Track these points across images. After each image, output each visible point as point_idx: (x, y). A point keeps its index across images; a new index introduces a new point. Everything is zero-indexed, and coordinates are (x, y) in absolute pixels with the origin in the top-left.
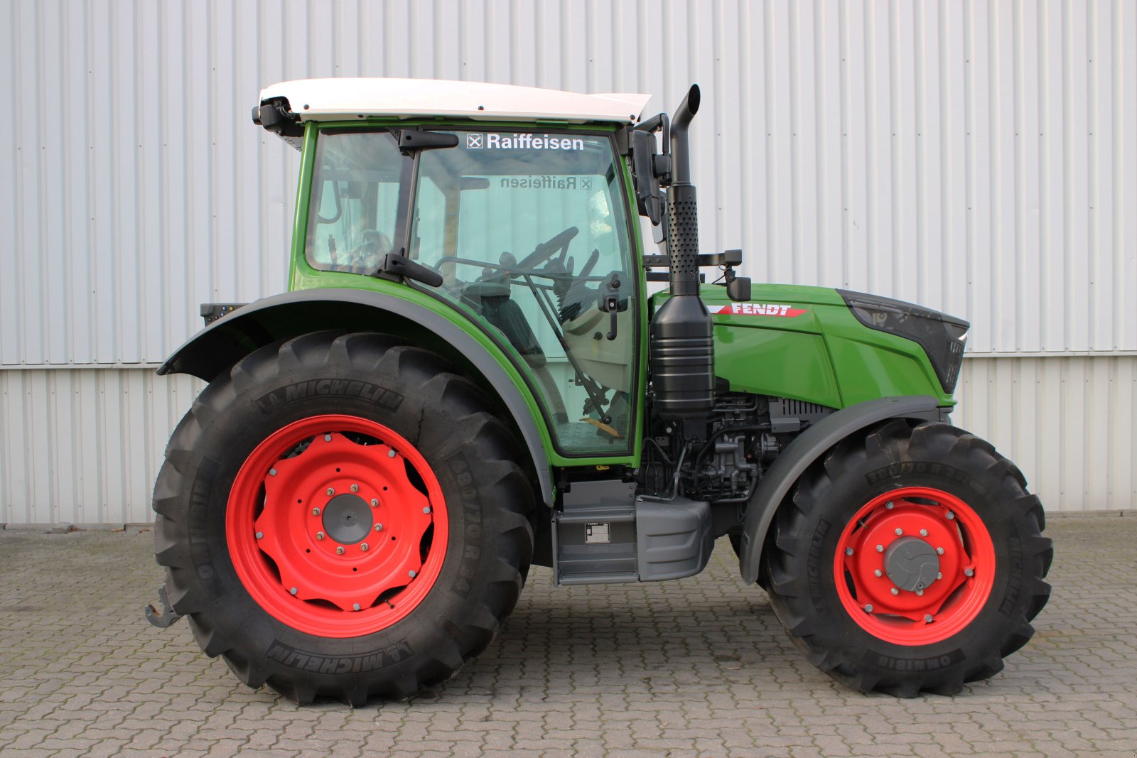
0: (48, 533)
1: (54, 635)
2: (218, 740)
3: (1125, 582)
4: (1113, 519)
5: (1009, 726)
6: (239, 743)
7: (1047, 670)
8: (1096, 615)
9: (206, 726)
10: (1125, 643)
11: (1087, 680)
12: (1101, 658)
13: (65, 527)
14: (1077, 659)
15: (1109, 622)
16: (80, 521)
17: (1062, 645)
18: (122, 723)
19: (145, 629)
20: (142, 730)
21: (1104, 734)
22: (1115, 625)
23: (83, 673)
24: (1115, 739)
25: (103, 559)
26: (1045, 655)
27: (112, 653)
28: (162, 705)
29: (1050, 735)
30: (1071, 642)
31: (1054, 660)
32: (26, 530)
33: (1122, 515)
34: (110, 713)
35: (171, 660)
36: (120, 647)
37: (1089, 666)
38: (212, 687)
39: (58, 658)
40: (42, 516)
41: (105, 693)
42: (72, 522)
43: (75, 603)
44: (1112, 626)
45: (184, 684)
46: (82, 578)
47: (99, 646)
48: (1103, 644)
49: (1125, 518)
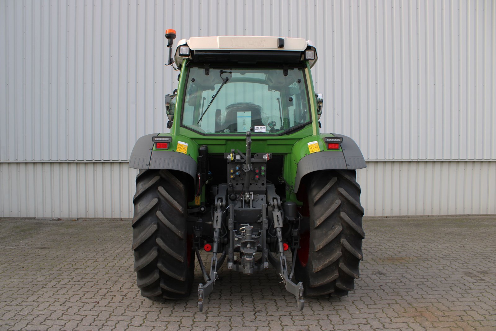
0: (51, 221)
1: (55, 257)
2: (115, 296)
3: (430, 240)
4: (425, 218)
5: (393, 290)
6: (123, 297)
7: (405, 271)
8: (421, 252)
9: (111, 291)
10: (431, 261)
11: (419, 274)
12: (423, 266)
13: (57, 219)
14: (415, 267)
15: (426, 254)
16: (62, 217)
17: (410, 262)
18: (80, 289)
19: (87, 256)
20: (88, 292)
21: (426, 293)
22: (428, 255)
23: (66, 271)
24: (429, 295)
25: (70, 231)
26: (404, 265)
27: (76, 264)
28: (95, 283)
29: (407, 293)
30: (413, 261)
31: (408, 267)
32: (43, 220)
33: (428, 217)
34: (76, 285)
35: (97, 267)
36: (78, 262)
37: (419, 269)
38: (112, 277)
39: (57, 266)
40: (48, 215)
41: (74, 278)
42: (59, 217)
43: (61, 246)
44: (427, 255)
45: (102, 275)
46: (63, 237)
47: (71, 261)
48: (424, 262)
49: (429, 218)
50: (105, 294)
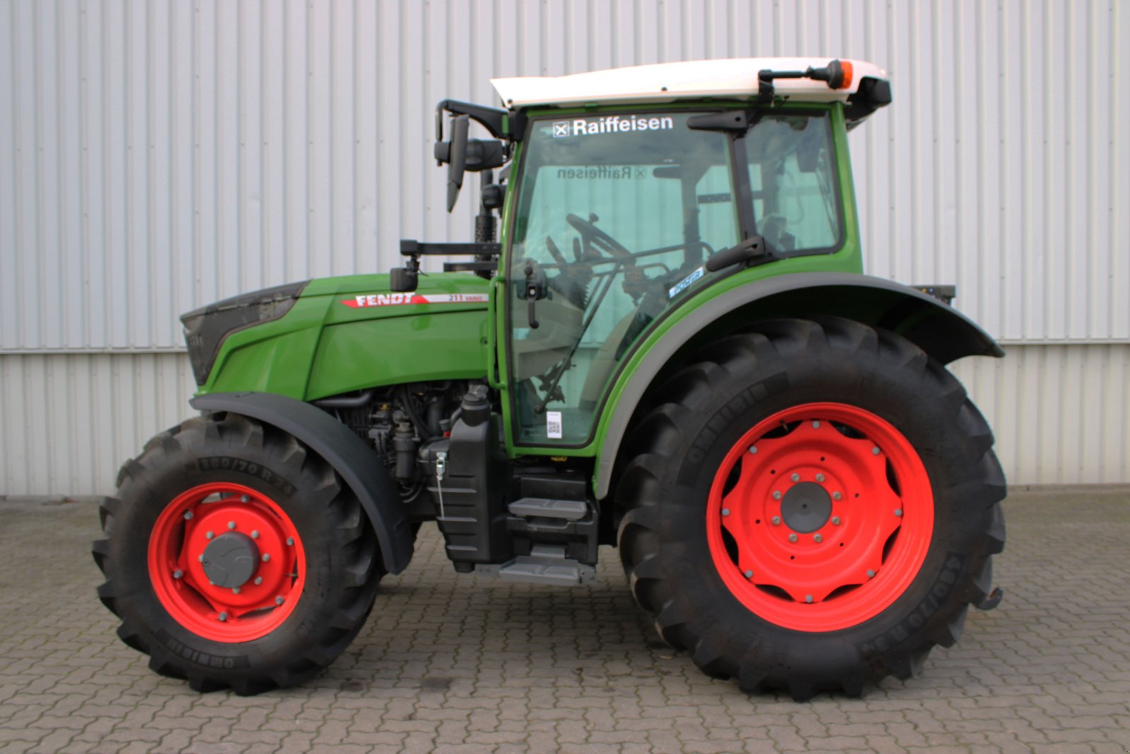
50: (102, 738)
